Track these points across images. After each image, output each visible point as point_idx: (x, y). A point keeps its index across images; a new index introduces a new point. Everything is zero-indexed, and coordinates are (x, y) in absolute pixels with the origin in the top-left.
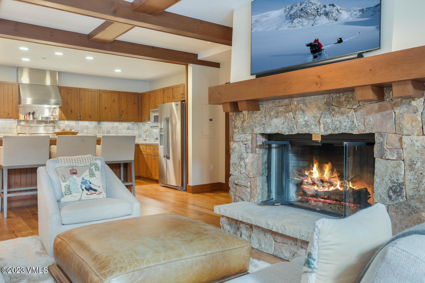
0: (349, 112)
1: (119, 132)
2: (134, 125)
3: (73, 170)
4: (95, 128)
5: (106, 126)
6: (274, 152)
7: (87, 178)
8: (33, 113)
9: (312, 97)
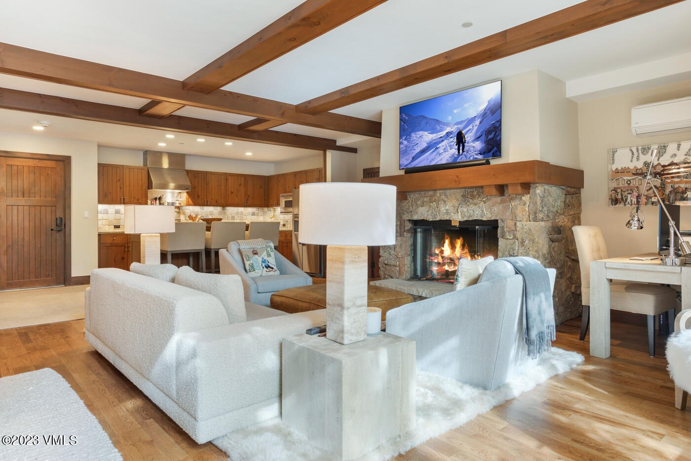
0: (480, 203)
2: (259, 211)
3: (254, 251)
4: (220, 213)
5: (231, 211)
6: (419, 235)
7: (266, 258)
8: (160, 199)
9: (452, 190)
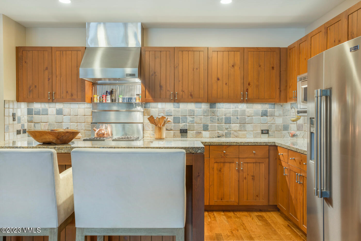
1: (247, 120)
2: (274, 108)
4: (205, 113)
5: (224, 109)
8: (111, 93)
